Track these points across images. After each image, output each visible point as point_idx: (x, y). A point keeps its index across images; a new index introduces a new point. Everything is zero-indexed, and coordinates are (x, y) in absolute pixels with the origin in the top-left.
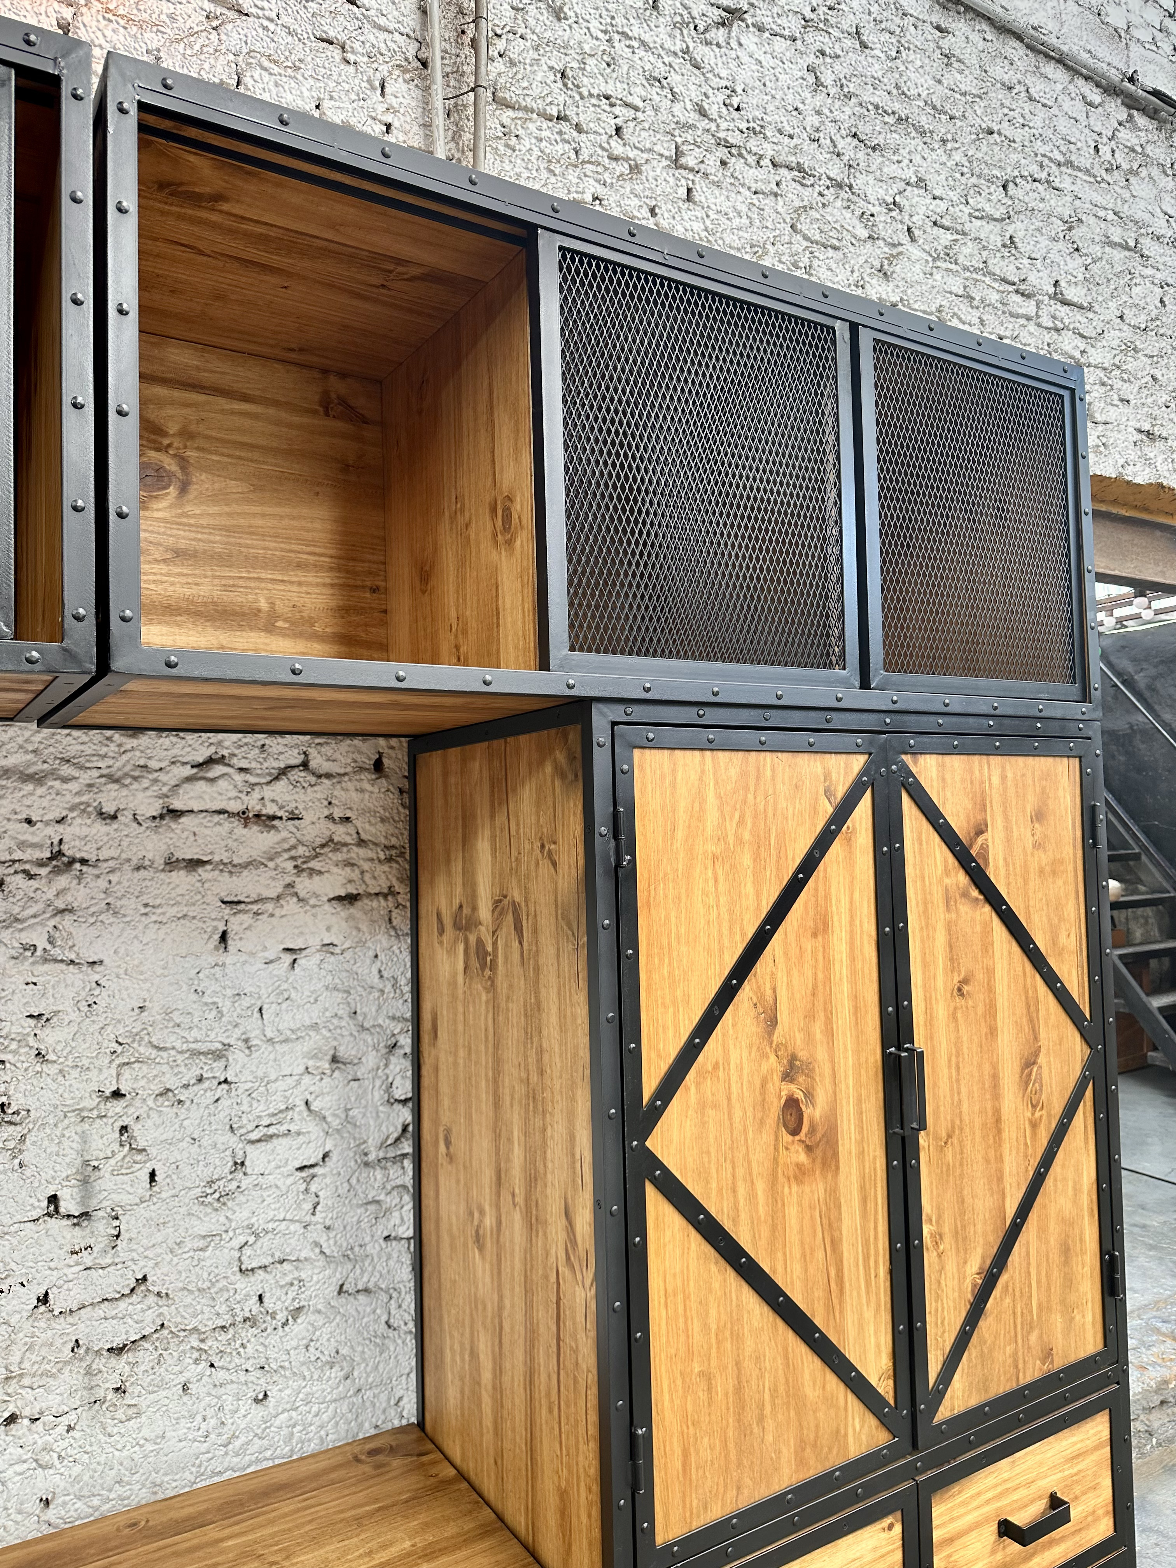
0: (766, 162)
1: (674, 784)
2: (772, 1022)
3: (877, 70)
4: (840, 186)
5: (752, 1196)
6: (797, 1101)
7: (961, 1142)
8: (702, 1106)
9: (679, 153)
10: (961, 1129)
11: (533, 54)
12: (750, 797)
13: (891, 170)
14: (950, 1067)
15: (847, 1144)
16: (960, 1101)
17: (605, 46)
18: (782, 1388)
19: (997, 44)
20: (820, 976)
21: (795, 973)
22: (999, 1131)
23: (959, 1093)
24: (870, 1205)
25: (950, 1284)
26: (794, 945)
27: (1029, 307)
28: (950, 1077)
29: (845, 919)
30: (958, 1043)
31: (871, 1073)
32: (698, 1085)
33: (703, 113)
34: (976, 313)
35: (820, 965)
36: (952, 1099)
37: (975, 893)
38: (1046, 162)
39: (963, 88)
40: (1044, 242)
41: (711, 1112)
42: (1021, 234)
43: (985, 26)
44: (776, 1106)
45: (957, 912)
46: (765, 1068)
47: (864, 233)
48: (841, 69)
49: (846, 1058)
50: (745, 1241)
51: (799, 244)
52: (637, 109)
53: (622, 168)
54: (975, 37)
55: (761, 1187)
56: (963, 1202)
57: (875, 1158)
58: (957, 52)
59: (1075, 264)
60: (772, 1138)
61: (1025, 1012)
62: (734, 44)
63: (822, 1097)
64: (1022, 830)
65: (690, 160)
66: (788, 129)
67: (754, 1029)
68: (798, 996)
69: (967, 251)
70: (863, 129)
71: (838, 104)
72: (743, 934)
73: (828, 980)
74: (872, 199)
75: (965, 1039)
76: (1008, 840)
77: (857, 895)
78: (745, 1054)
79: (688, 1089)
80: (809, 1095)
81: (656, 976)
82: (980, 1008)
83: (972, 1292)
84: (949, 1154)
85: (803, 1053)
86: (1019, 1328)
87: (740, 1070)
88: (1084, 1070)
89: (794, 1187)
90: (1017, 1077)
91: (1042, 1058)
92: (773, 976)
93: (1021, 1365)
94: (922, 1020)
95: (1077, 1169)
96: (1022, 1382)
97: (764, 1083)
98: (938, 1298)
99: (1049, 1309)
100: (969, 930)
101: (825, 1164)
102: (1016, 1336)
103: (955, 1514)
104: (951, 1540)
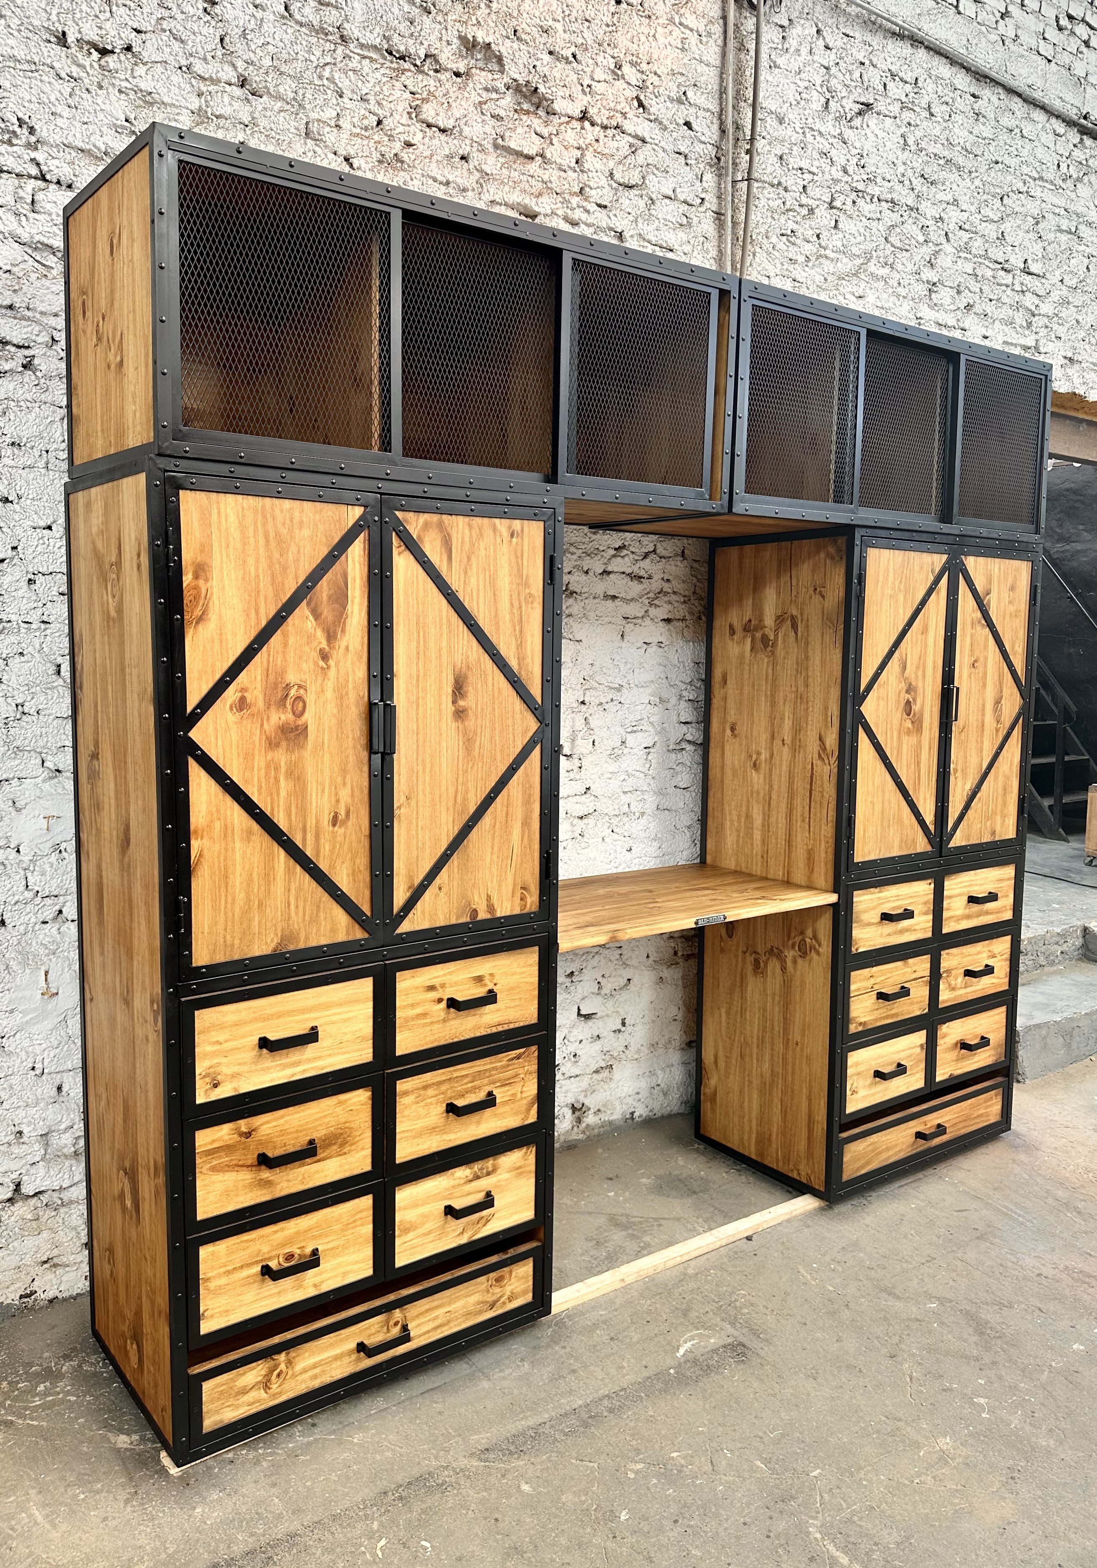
0: (875, 199)
2: (904, 667)
3: (937, 131)
4: (912, 209)
6: (910, 702)
7: (968, 732)
9: (833, 199)
10: (968, 726)
11: (768, 148)
13: (940, 196)
15: (926, 722)
16: (969, 714)
17: (801, 137)
18: (896, 816)
19: (1007, 101)
20: (923, 651)
21: (914, 649)
22: (983, 730)
23: (969, 710)
24: (932, 751)
25: (959, 791)
26: (915, 637)
27: (1008, 279)
28: (966, 703)
29: (934, 628)
30: (970, 688)
31: (937, 696)
33: (845, 171)
34: (978, 285)
35: (923, 647)
36: (966, 712)
37: (984, 622)
38: (1027, 178)
39: (984, 135)
40: (1021, 234)
42: (1008, 230)
43: (1001, 90)
44: (903, 703)
45: (976, 629)
47: (921, 239)
48: (919, 133)
49: (929, 687)
50: (888, 753)
51: (889, 249)
52: (814, 174)
53: (804, 211)
54: (994, 99)
55: (895, 734)
56: (966, 758)
57: (935, 731)
58: (983, 111)
59: (1037, 248)
60: (901, 715)
61: (998, 678)
62: (865, 126)
63: (919, 702)
64: (1005, 594)
65: (837, 204)
66: (888, 177)
67: (898, 670)
68: (914, 659)
69: (977, 245)
70: (928, 171)
71: (916, 156)
72: (898, 630)
73: (925, 653)
74: (929, 217)
76: (999, 599)
77: (939, 618)
78: (894, 680)
80: (915, 701)
82: (980, 674)
83: (967, 797)
84: (963, 736)
85: (914, 683)
86: (983, 818)
87: (892, 686)
88: (1020, 710)
89: (906, 737)
90: (992, 707)
91: (1003, 701)
92: (906, 649)
93: (983, 834)
94: (958, 676)
95: (1012, 754)
96: (983, 841)
97: (899, 693)
98: (953, 796)
99: (996, 813)
100: (979, 638)
101: (917, 730)
102: (982, 820)
103: (953, 887)
104: (950, 897)
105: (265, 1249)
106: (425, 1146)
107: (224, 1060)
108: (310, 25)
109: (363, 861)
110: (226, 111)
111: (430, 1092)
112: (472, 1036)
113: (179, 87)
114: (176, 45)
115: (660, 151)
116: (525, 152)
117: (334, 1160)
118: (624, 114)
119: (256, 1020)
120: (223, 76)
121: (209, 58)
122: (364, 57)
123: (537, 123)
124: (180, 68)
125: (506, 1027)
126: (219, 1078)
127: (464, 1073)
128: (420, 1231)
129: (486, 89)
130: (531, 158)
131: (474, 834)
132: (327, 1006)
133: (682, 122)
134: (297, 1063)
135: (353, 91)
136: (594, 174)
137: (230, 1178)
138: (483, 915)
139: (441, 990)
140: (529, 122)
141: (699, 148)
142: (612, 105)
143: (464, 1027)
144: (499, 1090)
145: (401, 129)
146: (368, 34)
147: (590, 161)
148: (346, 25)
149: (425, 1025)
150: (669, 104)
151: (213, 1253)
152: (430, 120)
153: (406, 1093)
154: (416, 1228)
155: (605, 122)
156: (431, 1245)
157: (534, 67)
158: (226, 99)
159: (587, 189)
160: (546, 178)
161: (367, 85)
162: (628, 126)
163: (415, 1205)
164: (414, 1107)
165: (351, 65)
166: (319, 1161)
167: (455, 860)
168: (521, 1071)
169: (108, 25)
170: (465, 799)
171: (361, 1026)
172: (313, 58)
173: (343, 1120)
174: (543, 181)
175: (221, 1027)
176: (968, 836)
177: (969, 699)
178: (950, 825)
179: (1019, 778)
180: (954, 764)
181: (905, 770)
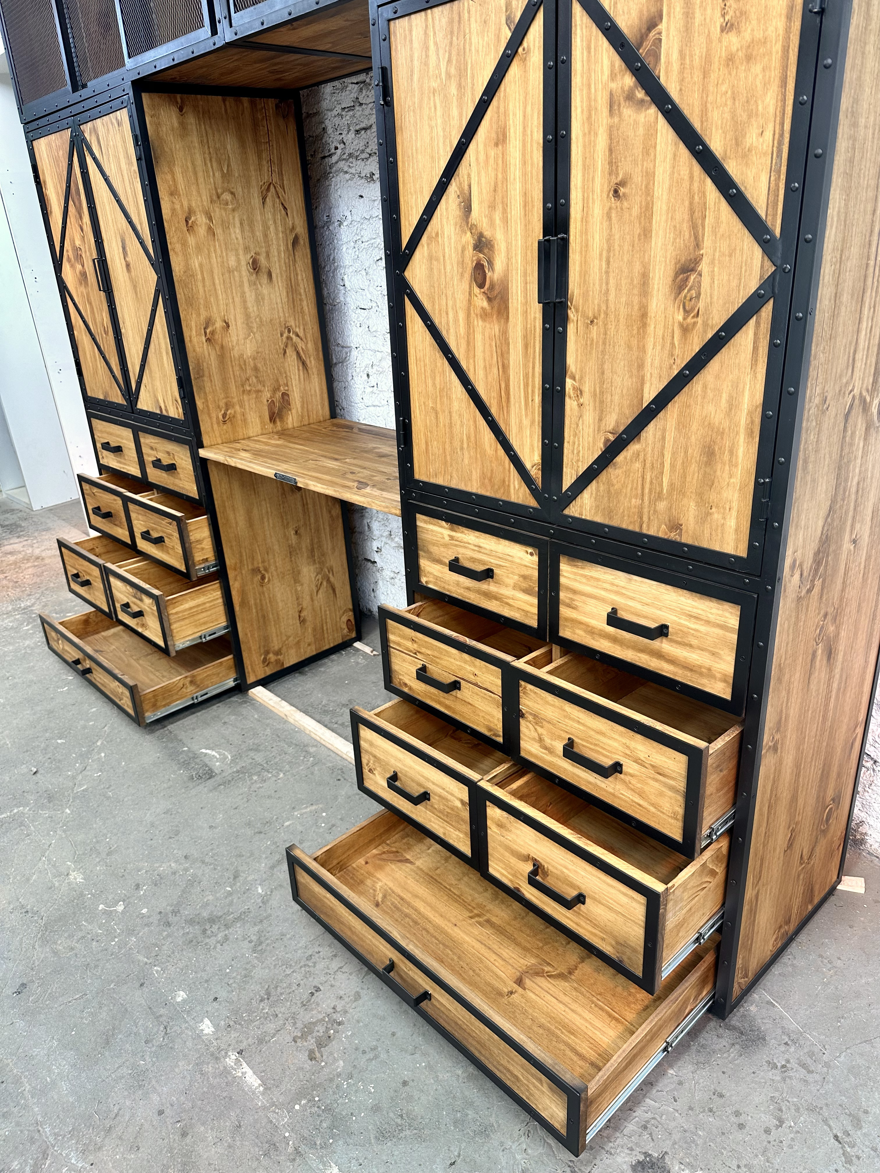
1: (411, 40)
2: (467, 208)
5: (456, 320)
6: (483, 266)
7: (605, 325)
8: (431, 258)
10: (606, 314)
14: (601, 259)
16: (608, 290)
18: (473, 438)
20: (500, 176)
21: (483, 174)
22: (644, 325)
23: (607, 284)
24: (530, 351)
25: (586, 430)
26: (482, 153)
28: (600, 269)
29: (520, 129)
30: (609, 239)
32: (428, 245)
35: (500, 169)
36: (601, 287)
37: (641, 95)
41: (435, 263)
44: (470, 265)
45: (621, 116)
46: (464, 240)
49: (516, 240)
50: (452, 343)
55: (461, 316)
56: (603, 373)
57: (535, 318)
60: (468, 286)
61: (686, 217)
63: (499, 266)
64: (709, 12)
67: (458, 213)
68: (484, 191)
72: (451, 144)
73: (505, 179)
75: (617, 237)
76: (688, 30)
78: (453, 229)
79: (423, 246)
80: (491, 263)
82: (635, 211)
83: (605, 444)
84: (594, 329)
85: (487, 233)
86: (647, 491)
87: (450, 239)
88: (759, 289)
89: (480, 323)
90: (670, 280)
91: (704, 267)
92: (469, 176)
93: (645, 519)
94: (579, 216)
95: (736, 385)
96: (645, 531)
97: (463, 249)
98: (575, 435)
99: (682, 493)
100: (631, 133)
101: (499, 312)
102: (643, 495)
103: (578, 578)
104: (575, 592)
109: (117, 358)
131: (149, 354)
132: (123, 437)
138: (164, 412)
139: (156, 452)
167: (146, 369)
170: (141, 328)
171: (134, 455)
175: (98, 430)
176: (610, 512)
177: (608, 263)
178: (568, 479)
179: (757, 439)
180: (574, 379)
181: (481, 373)
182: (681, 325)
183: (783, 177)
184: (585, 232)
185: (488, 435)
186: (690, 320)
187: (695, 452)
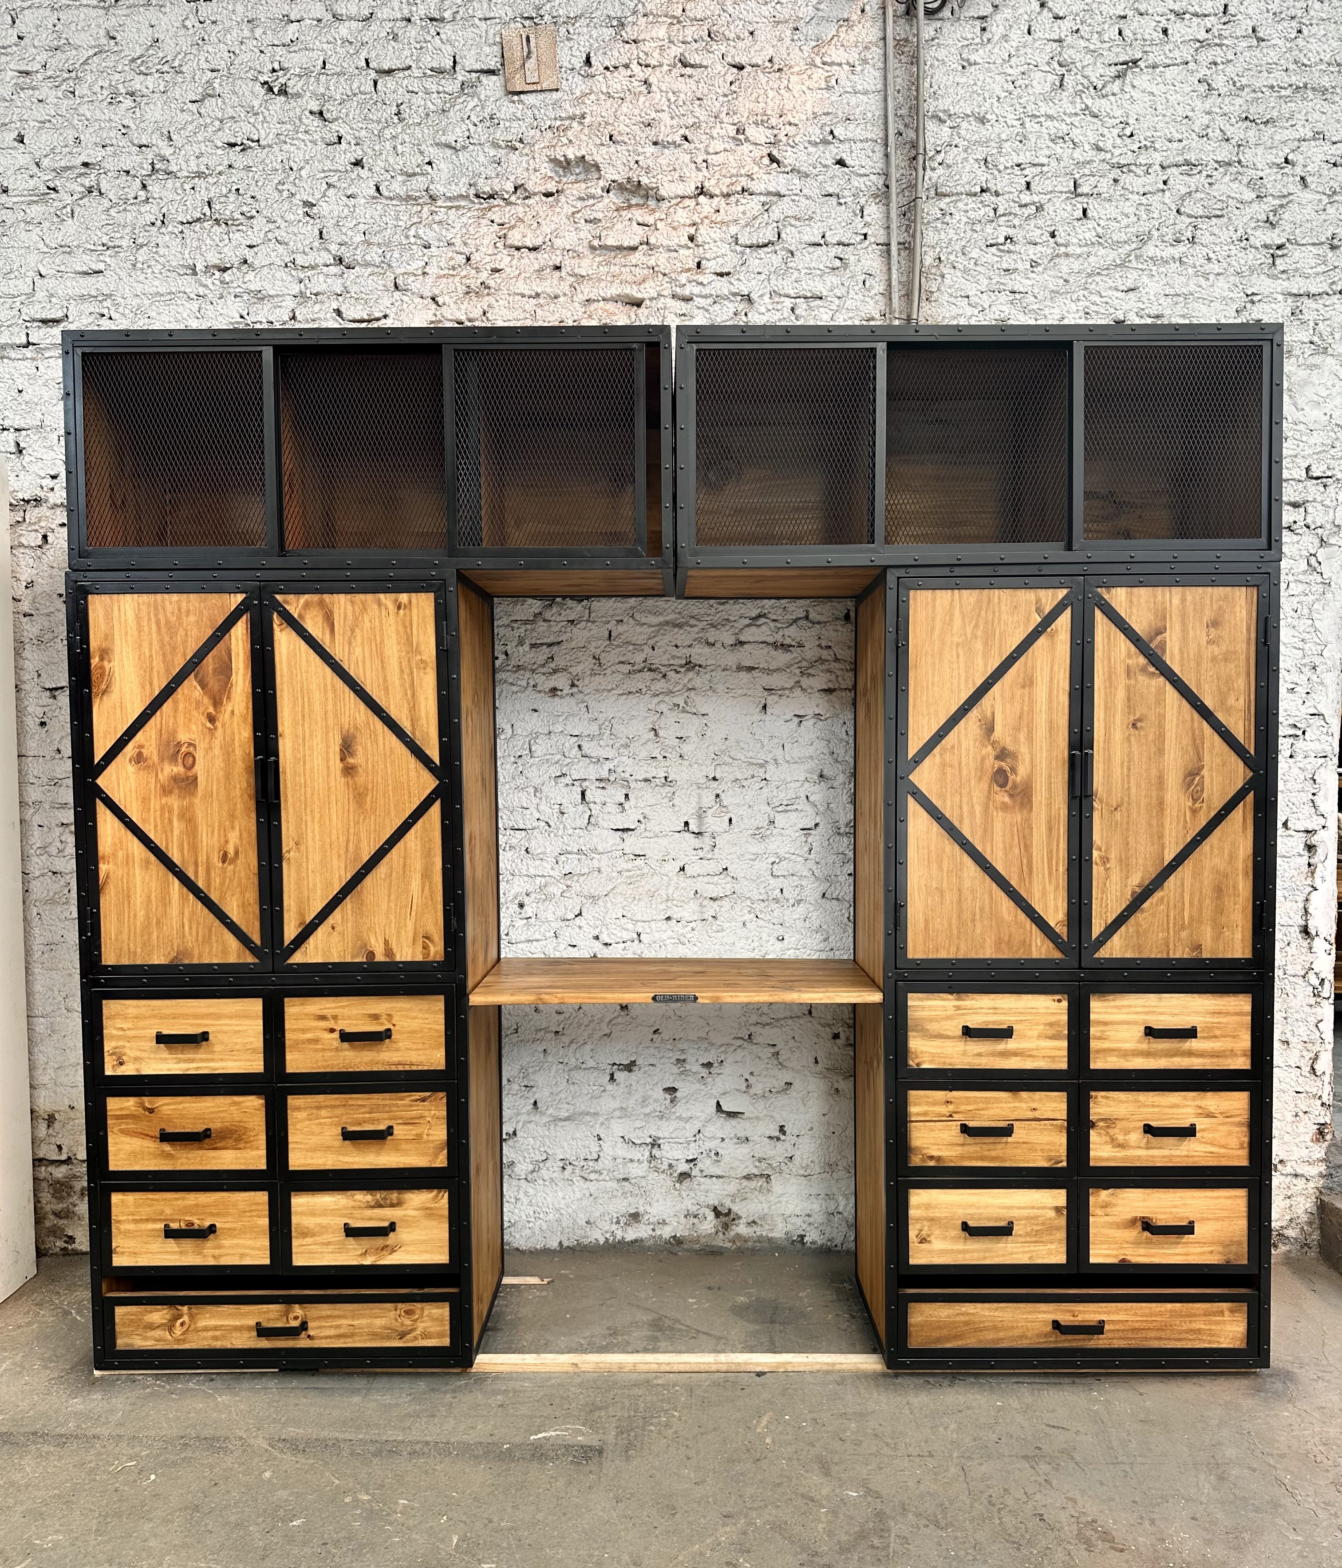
0: (1155, 168)
1: (934, 607)
2: (990, 729)
3: (1271, 57)
4: (1227, 164)
5: (972, 813)
6: (1004, 771)
8: (943, 765)
9: (1077, 186)
10: (1128, 803)
11: (963, 155)
12: (983, 613)
13: (1284, 135)
14: (1122, 767)
15: (1040, 796)
16: (1129, 787)
17: (1018, 130)
18: (987, 909)
20: (1025, 708)
21: (1007, 705)
22: (1162, 810)
23: (1129, 783)
24: (1054, 833)
25: (1114, 887)
26: (1007, 692)
28: (1122, 774)
29: (1046, 679)
30: (1130, 754)
31: (1060, 763)
32: (941, 755)
33: (1099, 149)
35: (1026, 703)
36: (1123, 785)
37: (1152, 669)
41: (949, 769)
44: (990, 771)
45: (1136, 680)
46: (984, 752)
47: (1250, 196)
48: (1234, 70)
49: (1041, 753)
50: (966, 832)
51: (1184, 221)
52: (1042, 165)
53: (1029, 211)
55: (978, 809)
56: (1128, 844)
57: (1060, 808)
60: (987, 786)
61: (1190, 743)
62: (1129, 88)
63: (1022, 771)
64: (1198, 632)
65: (1086, 189)
66: (1178, 136)
67: (978, 731)
68: (1008, 718)
70: (1255, 110)
71: (1230, 99)
72: (974, 683)
73: (1031, 711)
75: (1135, 753)
76: (1184, 639)
77: (1056, 667)
78: (972, 744)
79: (935, 756)
80: (1014, 770)
81: (918, 701)
82: (1151, 737)
83: (1132, 895)
84: (1118, 815)
85: (1010, 747)
86: (1171, 925)
87: (968, 751)
88: (1245, 785)
89: (1000, 813)
90: (1180, 780)
91: (1205, 772)
92: (993, 706)
93: (1171, 946)
94: (1102, 739)
95: (1233, 844)
96: (1171, 956)
97: (983, 759)
98: (1103, 892)
99: (1200, 922)
100: (1145, 691)
101: (1022, 805)
102: (1168, 928)
103: (1109, 1010)
104: (1105, 1023)
105: (168, 1211)
106: (320, 1161)
107: (127, 1044)
108: (398, 197)
109: (252, 895)
110: (322, 287)
111: (324, 1113)
112: (369, 1069)
113: (282, 280)
114: (281, 249)
115: (803, 199)
116: (626, 245)
117: (230, 1151)
118: (750, 177)
119: (154, 1016)
120: (320, 261)
121: (307, 250)
122: (451, 208)
123: (639, 214)
124: (286, 266)
125: (407, 1068)
126: (124, 1058)
127: (360, 1102)
128: (318, 1239)
129: (581, 199)
130: (634, 249)
131: (368, 881)
132: (219, 1016)
133: (830, 162)
134: (192, 1061)
135: (439, 240)
136: (712, 246)
137: (137, 1143)
138: (380, 957)
139: (332, 1021)
140: (630, 216)
141: (856, 182)
142: (734, 172)
143: (358, 1060)
144: (401, 1127)
145: (488, 259)
146: (453, 187)
147: (704, 234)
148: (431, 187)
149: (316, 1050)
150: (811, 149)
151: (123, 1201)
152: (517, 244)
153: (298, 1109)
154: (313, 1235)
155: (725, 191)
156: (331, 1256)
157: (637, 162)
158: (321, 278)
159: (703, 262)
160: (652, 262)
161: (453, 230)
162: (754, 186)
163: (313, 1214)
164: (307, 1123)
165: (437, 218)
166: (216, 1149)
167: (348, 903)
168: (426, 1113)
169: (226, 250)
170: (357, 848)
171: (251, 1039)
172: (400, 223)
173: (237, 1119)
174: (648, 267)
175: (125, 1018)
176: (1140, 947)
177: (1129, 769)
178: (1097, 928)
179: (1251, 877)
180: (1100, 850)
181: (1000, 854)
182: (1191, 808)
183: (1253, 723)
184: (1107, 749)
185: (1006, 904)
186: (1197, 805)
187: (1208, 891)
